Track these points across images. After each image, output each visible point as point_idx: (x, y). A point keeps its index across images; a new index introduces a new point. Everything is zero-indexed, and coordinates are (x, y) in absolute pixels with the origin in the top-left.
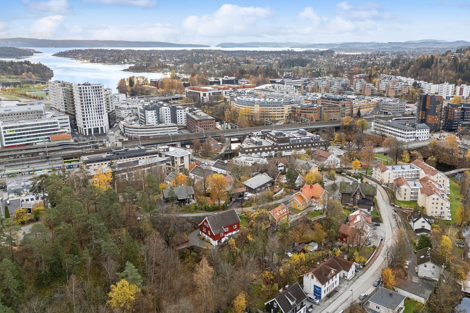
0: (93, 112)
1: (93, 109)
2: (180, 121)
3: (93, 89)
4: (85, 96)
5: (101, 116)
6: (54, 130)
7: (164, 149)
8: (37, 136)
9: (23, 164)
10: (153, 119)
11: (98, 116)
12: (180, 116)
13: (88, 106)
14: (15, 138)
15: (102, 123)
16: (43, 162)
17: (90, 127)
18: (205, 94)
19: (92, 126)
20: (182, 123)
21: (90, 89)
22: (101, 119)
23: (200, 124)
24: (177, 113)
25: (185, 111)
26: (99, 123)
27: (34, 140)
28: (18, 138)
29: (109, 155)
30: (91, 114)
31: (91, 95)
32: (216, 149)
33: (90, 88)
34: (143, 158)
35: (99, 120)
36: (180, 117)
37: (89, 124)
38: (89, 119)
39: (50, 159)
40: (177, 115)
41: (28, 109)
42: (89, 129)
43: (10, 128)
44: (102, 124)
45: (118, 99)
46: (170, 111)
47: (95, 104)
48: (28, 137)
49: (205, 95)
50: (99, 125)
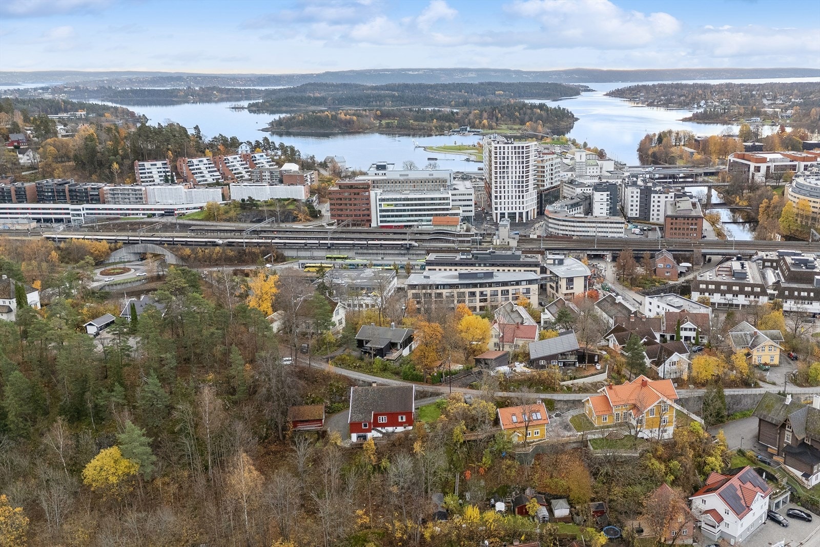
0: (510, 187)
1: (510, 182)
2: (655, 215)
3: (514, 151)
4: (502, 161)
5: (521, 194)
6: (443, 209)
7: (554, 260)
8: (420, 215)
9: (377, 254)
10: (602, 206)
11: (517, 194)
12: (656, 206)
13: (504, 177)
14: (393, 216)
15: (521, 206)
16: (401, 254)
17: (503, 211)
18: (759, 167)
19: (506, 209)
20: (658, 219)
21: (510, 150)
22: (521, 200)
23: (672, 224)
24: (652, 199)
25: (667, 197)
26: (518, 205)
27: (416, 221)
28: (396, 216)
29: (465, 257)
30: (506, 189)
31: (510, 160)
32: (668, 274)
33: (510, 148)
34: (509, 271)
35: (518, 200)
36: (656, 208)
37: (503, 206)
38: (503, 197)
39: (411, 252)
40: (652, 204)
41: (430, 175)
42: (501, 214)
43: (388, 200)
44: (521, 208)
45: (601, 168)
46: (639, 195)
47: (514, 174)
48: (410, 216)
49: (758, 169)
50: (518, 208)
